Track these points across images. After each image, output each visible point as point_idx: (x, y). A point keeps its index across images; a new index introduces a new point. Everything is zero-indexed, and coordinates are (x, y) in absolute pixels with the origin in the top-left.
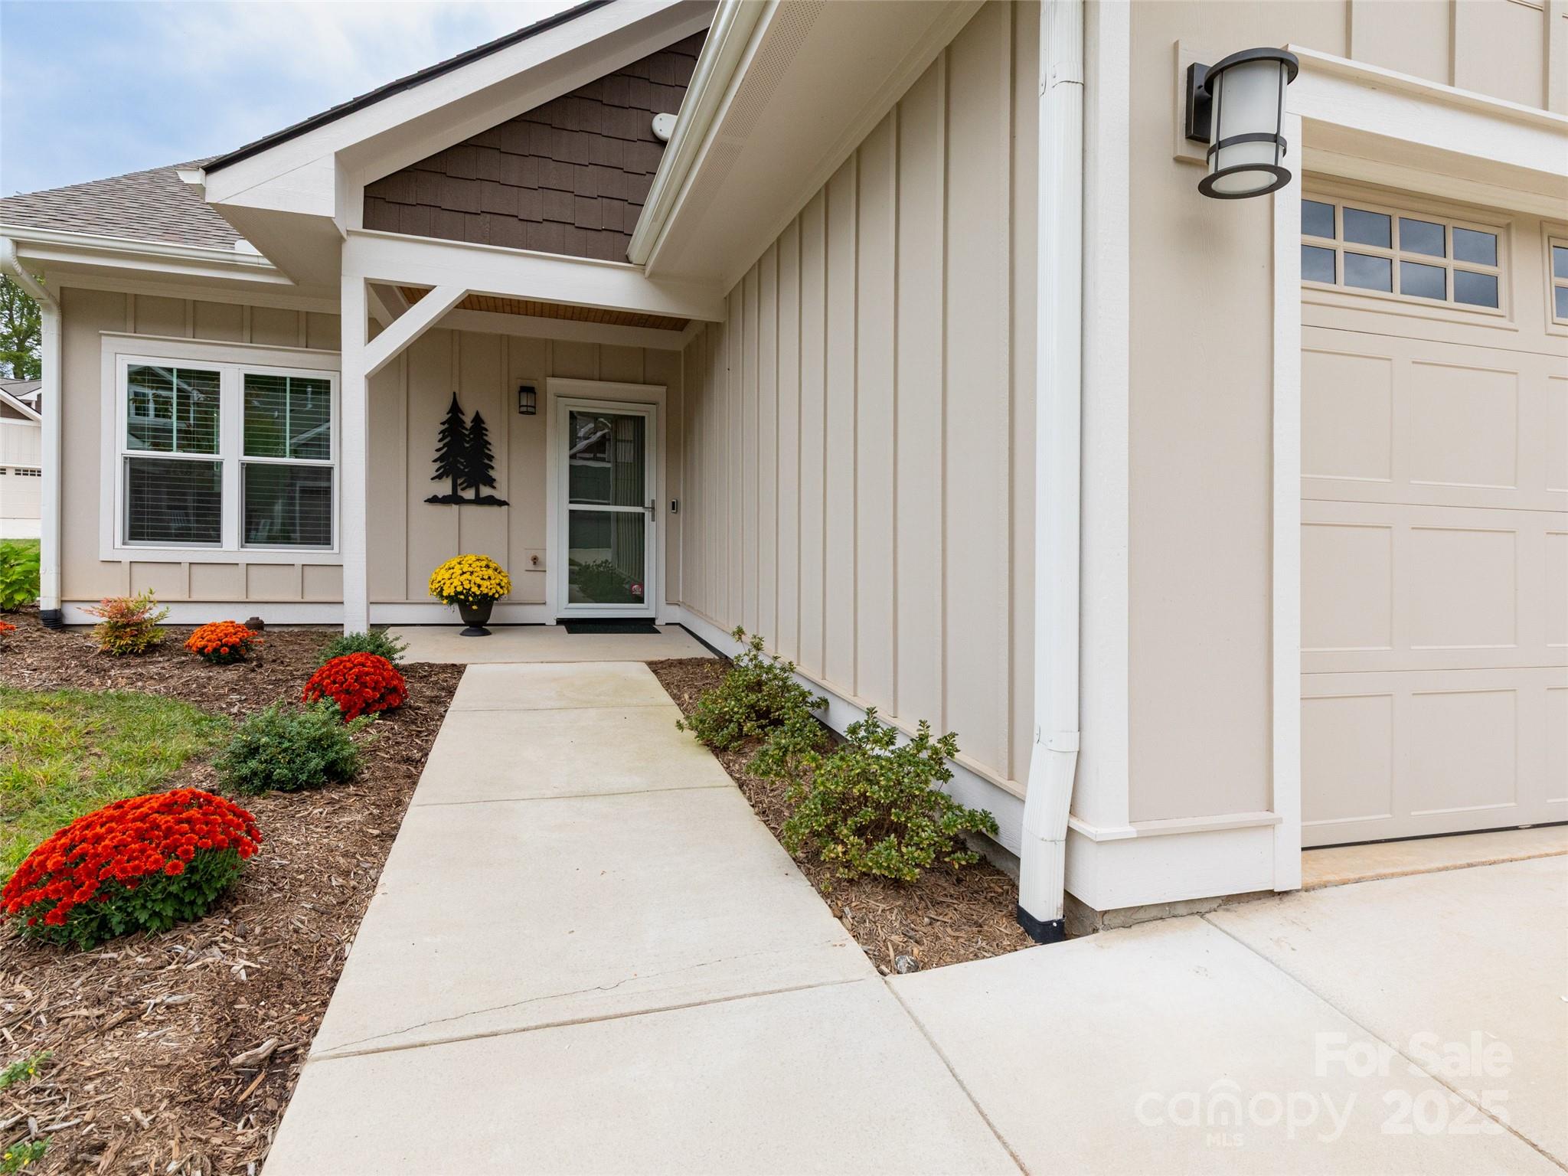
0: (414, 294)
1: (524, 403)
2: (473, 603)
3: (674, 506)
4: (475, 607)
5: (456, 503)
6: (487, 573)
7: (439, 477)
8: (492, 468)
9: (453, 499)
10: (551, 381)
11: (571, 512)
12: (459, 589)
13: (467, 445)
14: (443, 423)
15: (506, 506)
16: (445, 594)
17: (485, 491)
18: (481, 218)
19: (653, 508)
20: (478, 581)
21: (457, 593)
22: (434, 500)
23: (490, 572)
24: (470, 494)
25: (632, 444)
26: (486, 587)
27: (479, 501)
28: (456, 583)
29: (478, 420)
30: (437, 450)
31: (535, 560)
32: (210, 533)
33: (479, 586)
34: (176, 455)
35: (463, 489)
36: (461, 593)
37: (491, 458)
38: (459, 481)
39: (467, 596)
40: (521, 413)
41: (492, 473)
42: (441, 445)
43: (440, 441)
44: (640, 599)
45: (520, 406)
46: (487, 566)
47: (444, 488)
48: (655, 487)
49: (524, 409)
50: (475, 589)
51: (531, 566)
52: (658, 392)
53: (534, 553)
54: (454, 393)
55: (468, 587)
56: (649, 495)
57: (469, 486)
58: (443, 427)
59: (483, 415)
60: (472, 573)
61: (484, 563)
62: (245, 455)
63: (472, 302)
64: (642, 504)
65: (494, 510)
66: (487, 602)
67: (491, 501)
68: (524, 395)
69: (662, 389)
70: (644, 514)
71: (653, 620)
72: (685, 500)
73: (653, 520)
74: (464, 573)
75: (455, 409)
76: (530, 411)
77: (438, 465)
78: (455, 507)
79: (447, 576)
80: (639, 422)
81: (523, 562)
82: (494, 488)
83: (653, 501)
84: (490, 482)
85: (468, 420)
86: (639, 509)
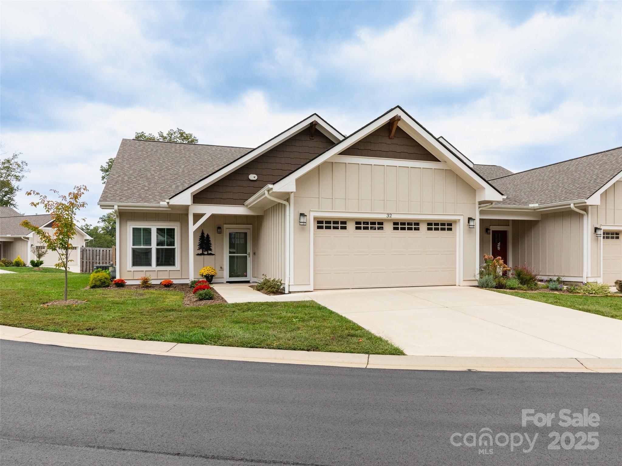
0: (202, 215)
1: (219, 231)
2: (210, 277)
3: (254, 254)
4: (210, 278)
5: (203, 255)
6: (212, 270)
7: (199, 249)
8: (211, 246)
9: (202, 254)
10: (225, 225)
11: (229, 256)
12: (207, 274)
13: (205, 241)
14: (200, 237)
15: (214, 256)
16: (204, 275)
17: (210, 252)
18: (215, 199)
19: (249, 254)
20: (211, 272)
21: (206, 275)
22: (198, 255)
23: (213, 270)
24: (206, 253)
25: (244, 239)
26: (213, 273)
27: (208, 254)
28: (206, 272)
29: (208, 235)
30: (199, 243)
31: (221, 268)
32: (149, 264)
33: (211, 273)
34: (142, 247)
35: (204, 252)
36: (207, 275)
37: (211, 244)
38: (204, 250)
39: (208, 275)
40: (218, 233)
41: (211, 248)
42: (199, 242)
43: (199, 241)
44: (246, 276)
45: (218, 232)
46: (212, 269)
47: (200, 252)
48: (249, 250)
49: (219, 233)
50: (210, 274)
51: (220, 269)
52: (250, 226)
53: (221, 266)
54: (202, 230)
55: (208, 273)
56: (248, 251)
57: (206, 251)
58: (200, 238)
59: (209, 234)
60: (209, 270)
61: (211, 268)
62: (157, 246)
63: (213, 216)
64: (246, 253)
65: (212, 256)
66: (212, 276)
67: (211, 254)
68: (219, 230)
69: (251, 226)
70: (247, 256)
71: (249, 281)
72: (257, 252)
73: (249, 257)
74: (207, 270)
75: (203, 233)
76: (220, 233)
77: (199, 246)
78: (203, 256)
79: (204, 271)
80: (246, 234)
81: (218, 268)
82: (212, 251)
83: (249, 253)
84: (211, 250)
85: (205, 235)
86: (246, 255)
